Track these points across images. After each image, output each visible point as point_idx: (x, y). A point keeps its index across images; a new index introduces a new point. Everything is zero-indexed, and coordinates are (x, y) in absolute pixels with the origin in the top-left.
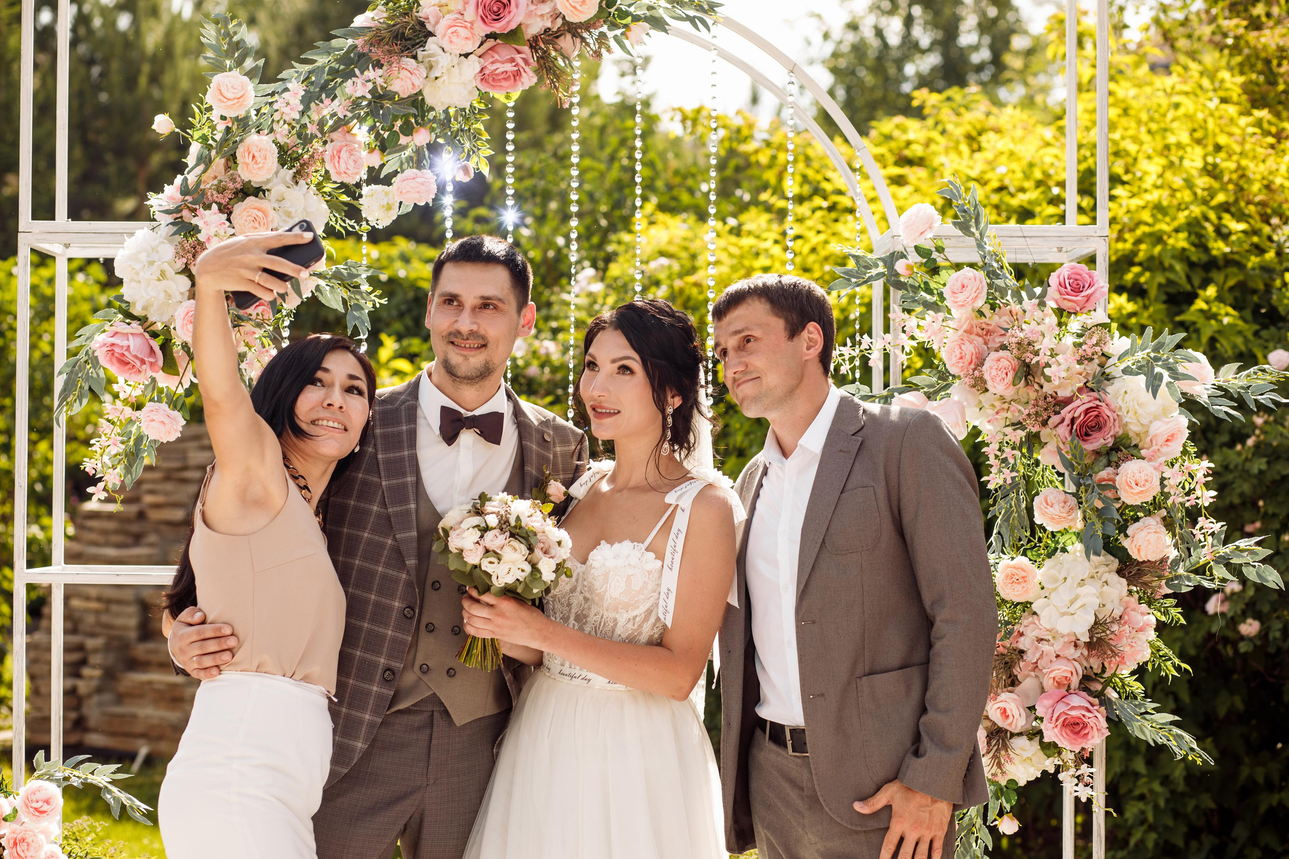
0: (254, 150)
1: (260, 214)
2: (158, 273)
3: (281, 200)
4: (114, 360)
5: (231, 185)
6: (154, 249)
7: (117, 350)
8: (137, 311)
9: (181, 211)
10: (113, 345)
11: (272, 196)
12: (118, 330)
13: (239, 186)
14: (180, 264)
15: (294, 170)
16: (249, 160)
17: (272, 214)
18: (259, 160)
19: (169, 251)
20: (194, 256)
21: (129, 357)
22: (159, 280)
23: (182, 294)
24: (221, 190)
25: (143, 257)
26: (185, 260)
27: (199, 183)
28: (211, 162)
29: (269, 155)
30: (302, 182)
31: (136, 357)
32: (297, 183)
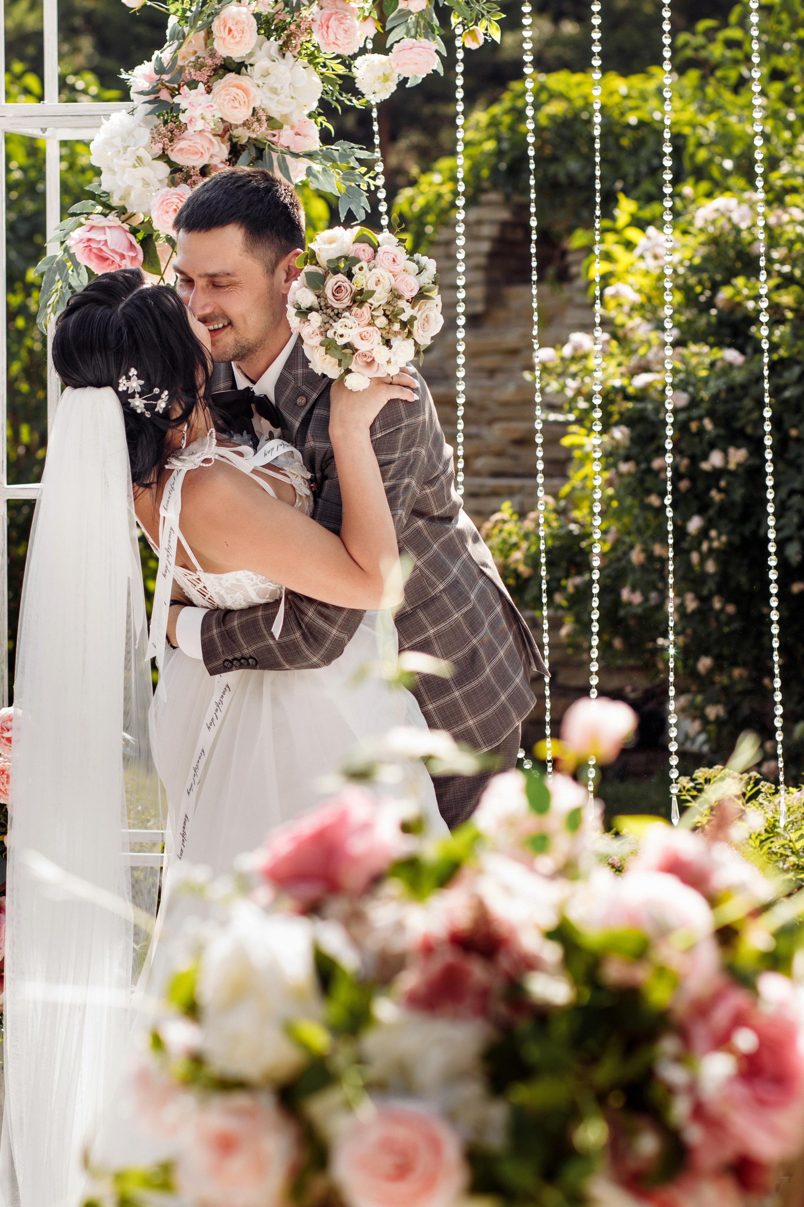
0: (230, 24)
1: (240, 92)
2: (133, 160)
3: (266, 74)
4: (93, 257)
5: (209, 62)
6: (130, 133)
7: (93, 245)
8: (115, 201)
9: (158, 91)
10: (89, 240)
11: (256, 71)
12: (94, 223)
13: (218, 62)
14: (157, 149)
15: (280, 42)
16: (225, 34)
17: (254, 91)
18: (236, 34)
19: (145, 135)
20: (171, 140)
21: (108, 253)
22: (135, 167)
23: (161, 181)
24: (199, 66)
25: (118, 141)
26: (161, 146)
27: (174, 60)
28: (184, 37)
29: (246, 28)
30: (288, 54)
31: (113, 251)
32: (284, 55)
